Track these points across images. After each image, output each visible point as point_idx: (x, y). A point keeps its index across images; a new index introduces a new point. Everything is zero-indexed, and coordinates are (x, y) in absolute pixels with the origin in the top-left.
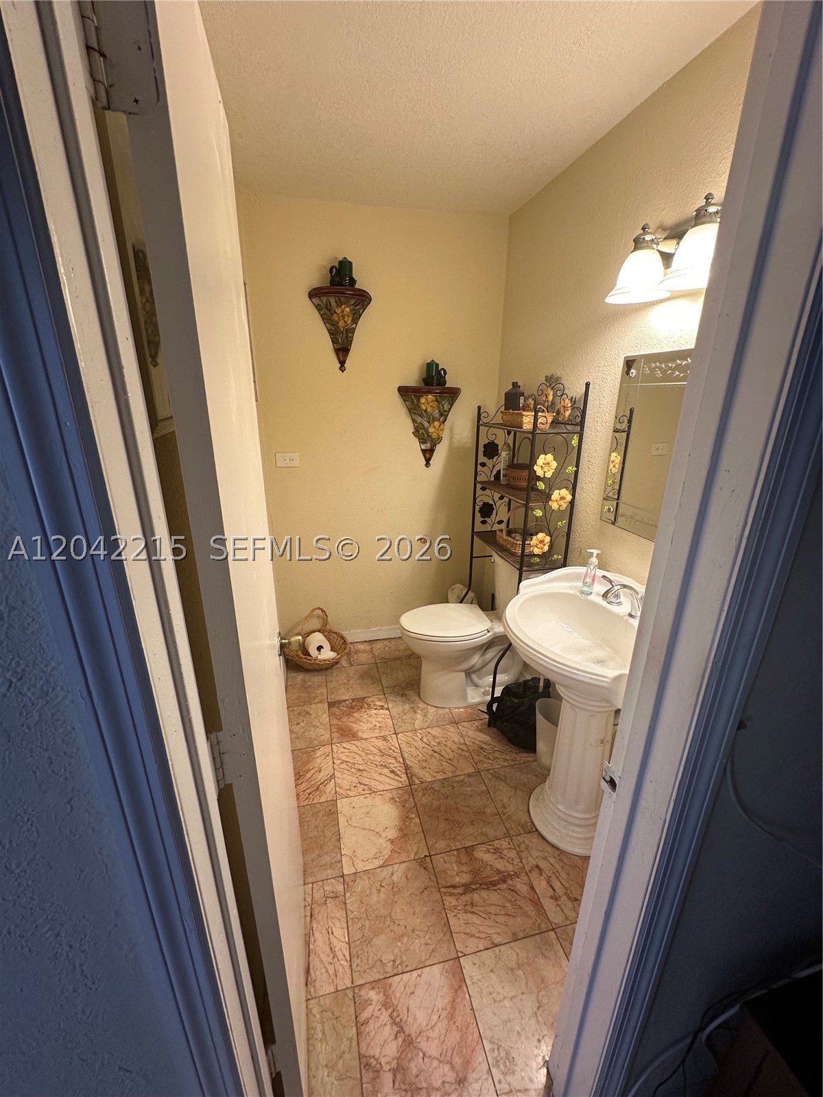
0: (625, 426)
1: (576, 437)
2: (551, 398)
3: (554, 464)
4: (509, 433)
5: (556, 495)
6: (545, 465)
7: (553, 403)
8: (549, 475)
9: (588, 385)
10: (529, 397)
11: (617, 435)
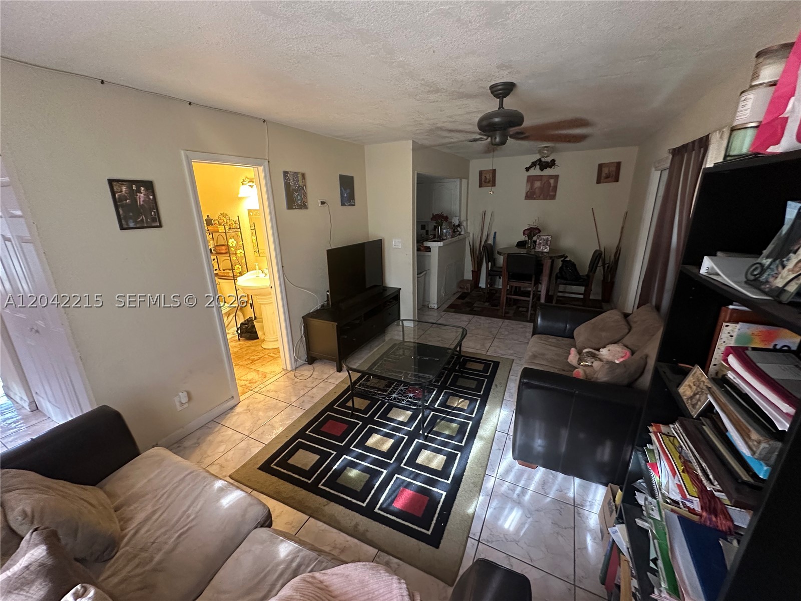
0: (253, 228)
1: (239, 232)
2: (225, 220)
3: (235, 242)
4: (210, 234)
5: (238, 252)
6: (232, 242)
7: (226, 222)
8: (234, 246)
9: (238, 217)
10: (215, 220)
11: (252, 231)
